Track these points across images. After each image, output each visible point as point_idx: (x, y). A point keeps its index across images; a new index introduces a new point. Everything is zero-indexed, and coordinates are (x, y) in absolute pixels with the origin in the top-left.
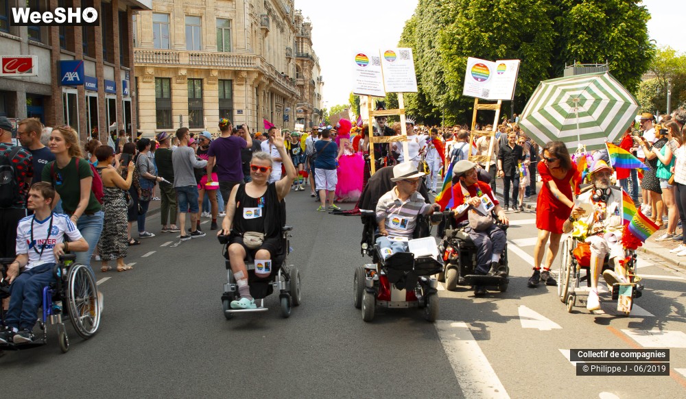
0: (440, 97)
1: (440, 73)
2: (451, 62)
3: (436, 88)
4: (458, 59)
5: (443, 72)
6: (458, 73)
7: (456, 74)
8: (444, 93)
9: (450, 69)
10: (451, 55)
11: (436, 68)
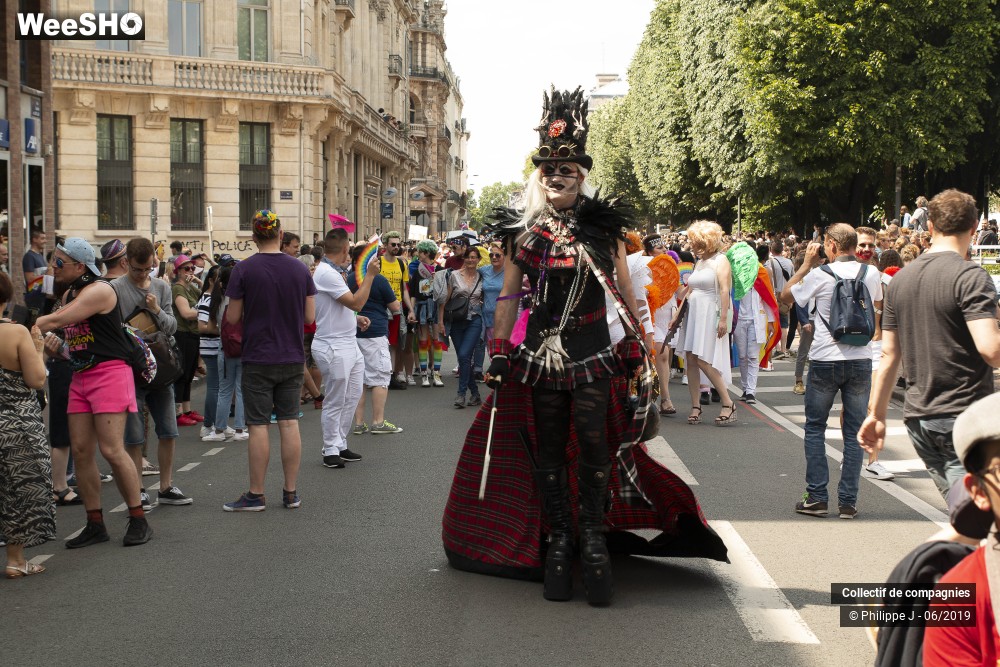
0: (733, 167)
1: (736, 114)
2: (759, 89)
3: (725, 146)
4: (775, 83)
5: (740, 113)
6: (776, 115)
7: (769, 116)
8: (743, 160)
9: (758, 105)
10: (760, 74)
11: (726, 103)
